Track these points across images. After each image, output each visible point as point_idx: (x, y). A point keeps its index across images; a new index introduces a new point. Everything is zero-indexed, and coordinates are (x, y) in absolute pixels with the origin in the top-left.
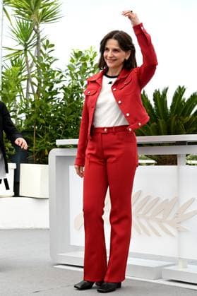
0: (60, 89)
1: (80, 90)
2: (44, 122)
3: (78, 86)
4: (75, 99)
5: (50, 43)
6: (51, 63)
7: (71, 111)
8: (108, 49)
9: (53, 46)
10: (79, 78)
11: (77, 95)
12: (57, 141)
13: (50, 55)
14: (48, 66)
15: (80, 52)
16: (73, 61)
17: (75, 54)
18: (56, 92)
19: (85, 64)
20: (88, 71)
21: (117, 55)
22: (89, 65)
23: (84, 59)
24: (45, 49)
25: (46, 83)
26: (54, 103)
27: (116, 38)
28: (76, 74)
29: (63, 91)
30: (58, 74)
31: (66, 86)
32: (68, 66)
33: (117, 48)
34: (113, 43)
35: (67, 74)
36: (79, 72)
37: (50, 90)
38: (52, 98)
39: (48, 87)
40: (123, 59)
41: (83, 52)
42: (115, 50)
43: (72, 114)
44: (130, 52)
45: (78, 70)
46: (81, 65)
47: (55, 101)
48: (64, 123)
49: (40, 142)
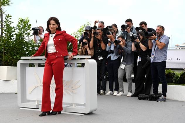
0: (14, 34)
1: (23, 35)
2: (8, 48)
3: (22, 33)
4: (21, 39)
5: (10, 15)
6: (10, 24)
7: (19, 44)
8: (51, 24)
9: (11, 16)
10: (23, 30)
11: (22, 37)
12: (21, 57)
13: (10, 20)
14: (9, 25)
15: (23, 20)
16: (19, 23)
17: (20, 20)
18: (12, 36)
19: (25, 25)
20: (26, 27)
21: (54, 26)
22: (26, 25)
23: (25, 22)
24: (8, 18)
25: (8, 32)
26: (12, 41)
27: (53, 20)
28: (21, 28)
29: (16, 36)
30: (13, 29)
31: (17, 33)
32: (17, 25)
33: (54, 23)
34: (52, 22)
35: (17, 29)
36: (22, 28)
37: (10, 35)
38: (11, 38)
39: (9, 34)
40: (56, 28)
41: (24, 20)
42: (53, 25)
43: (20, 45)
44: (58, 25)
45: (22, 27)
46: (23, 25)
47: (12, 40)
48: (17, 49)
49: (6, 56)
